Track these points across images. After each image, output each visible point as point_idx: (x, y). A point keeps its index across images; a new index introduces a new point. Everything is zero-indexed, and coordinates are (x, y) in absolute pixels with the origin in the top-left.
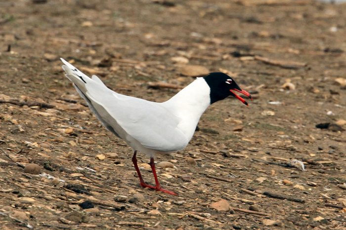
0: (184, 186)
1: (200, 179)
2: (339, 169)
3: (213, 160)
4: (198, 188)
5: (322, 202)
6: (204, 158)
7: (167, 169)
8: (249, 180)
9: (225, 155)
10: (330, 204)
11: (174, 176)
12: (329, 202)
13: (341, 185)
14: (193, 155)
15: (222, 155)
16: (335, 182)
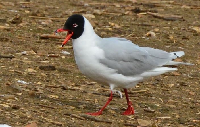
0: (13, 113)
1: (32, 108)
2: (152, 97)
3: (52, 92)
4: (24, 115)
5: (123, 122)
6: (45, 91)
7: (8, 100)
8: (72, 107)
9: (64, 89)
10: (129, 123)
11: (10, 106)
12: (128, 122)
13: (146, 109)
14: (37, 89)
15: (62, 88)
16: (143, 106)
